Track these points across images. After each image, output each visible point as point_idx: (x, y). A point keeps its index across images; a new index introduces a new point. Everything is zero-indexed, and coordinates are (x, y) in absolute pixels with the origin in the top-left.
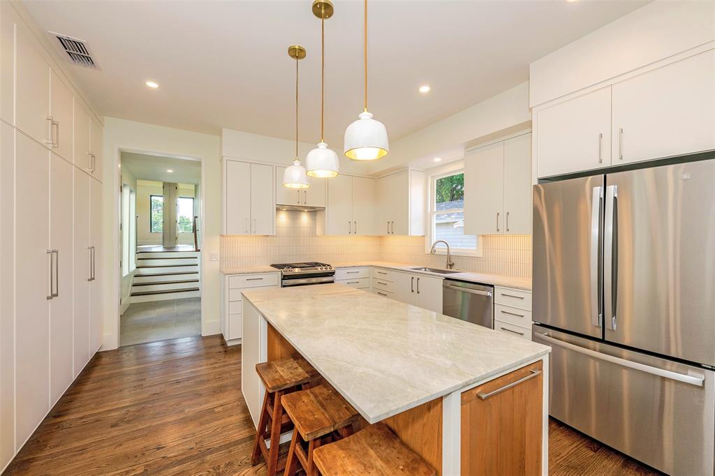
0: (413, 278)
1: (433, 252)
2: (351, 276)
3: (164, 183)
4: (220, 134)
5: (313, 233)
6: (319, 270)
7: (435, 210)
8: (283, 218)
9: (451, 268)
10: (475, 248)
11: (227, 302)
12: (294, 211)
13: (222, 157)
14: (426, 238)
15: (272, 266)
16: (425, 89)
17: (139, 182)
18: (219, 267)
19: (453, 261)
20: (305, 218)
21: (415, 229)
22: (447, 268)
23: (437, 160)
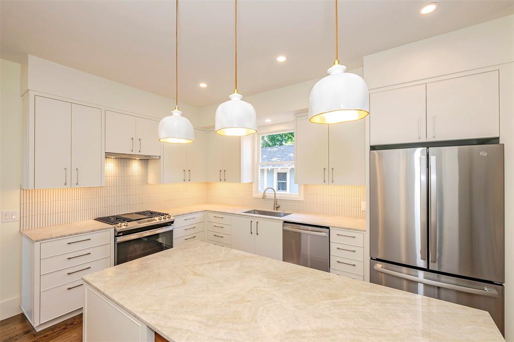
0: (251, 222)
1: (264, 197)
2: (188, 222)
5: (145, 180)
6: (157, 220)
7: (260, 161)
8: (111, 166)
9: (277, 210)
10: (298, 194)
11: (37, 275)
12: (123, 159)
14: (253, 184)
15: (99, 219)
16: (281, 59)
18: (18, 229)
19: (279, 203)
20: (135, 167)
21: (246, 178)
22: (274, 210)
23: (268, 121)
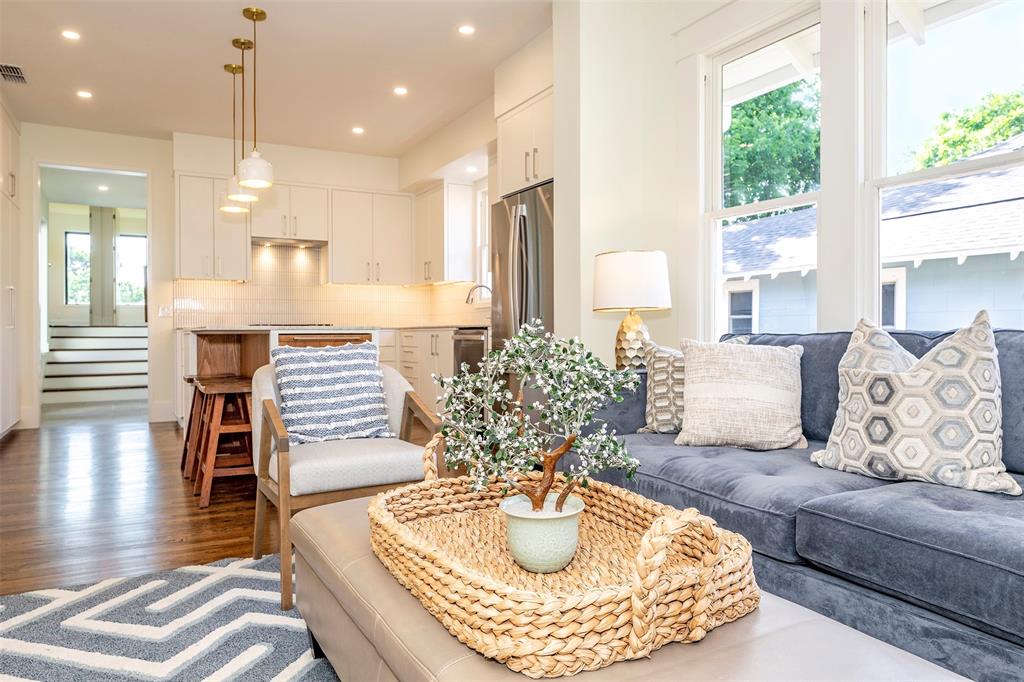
0: (433, 336)
3: (91, 208)
4: (171, 139)
5: (315, 280)
13: (174, 172)
16: (401, 91)
17: (54, 208)
18: (171, 327)
20: (301, 259)
